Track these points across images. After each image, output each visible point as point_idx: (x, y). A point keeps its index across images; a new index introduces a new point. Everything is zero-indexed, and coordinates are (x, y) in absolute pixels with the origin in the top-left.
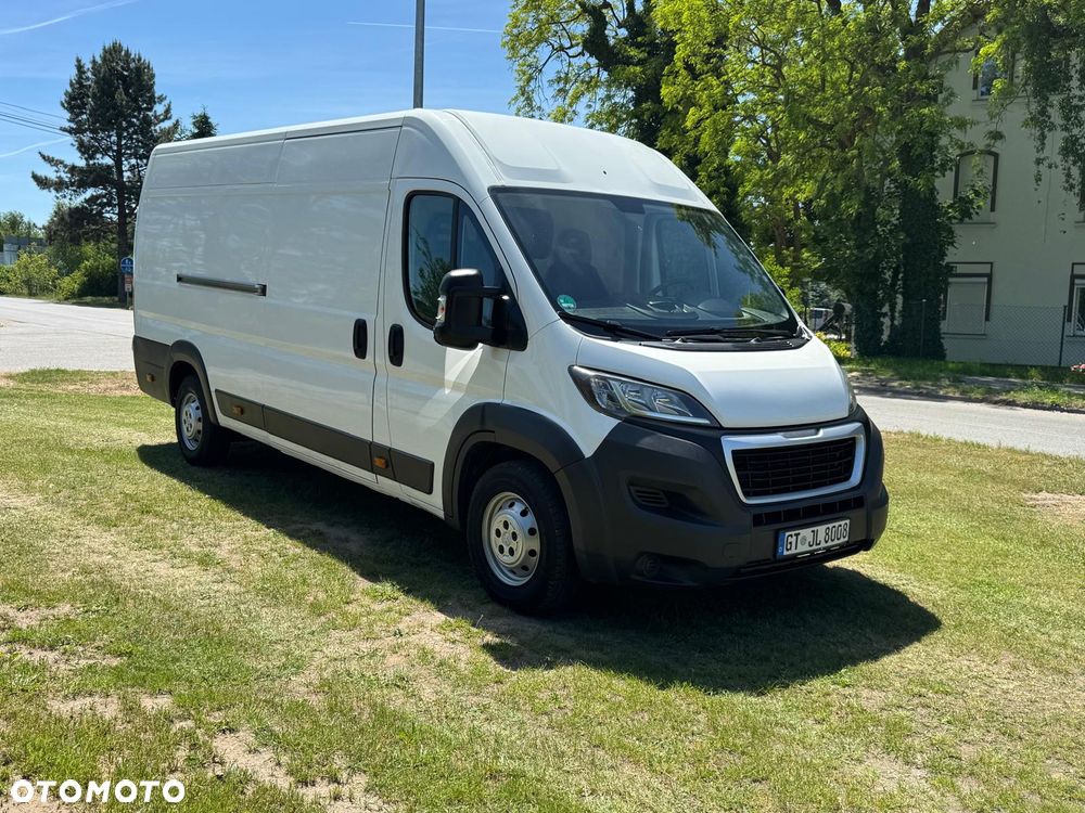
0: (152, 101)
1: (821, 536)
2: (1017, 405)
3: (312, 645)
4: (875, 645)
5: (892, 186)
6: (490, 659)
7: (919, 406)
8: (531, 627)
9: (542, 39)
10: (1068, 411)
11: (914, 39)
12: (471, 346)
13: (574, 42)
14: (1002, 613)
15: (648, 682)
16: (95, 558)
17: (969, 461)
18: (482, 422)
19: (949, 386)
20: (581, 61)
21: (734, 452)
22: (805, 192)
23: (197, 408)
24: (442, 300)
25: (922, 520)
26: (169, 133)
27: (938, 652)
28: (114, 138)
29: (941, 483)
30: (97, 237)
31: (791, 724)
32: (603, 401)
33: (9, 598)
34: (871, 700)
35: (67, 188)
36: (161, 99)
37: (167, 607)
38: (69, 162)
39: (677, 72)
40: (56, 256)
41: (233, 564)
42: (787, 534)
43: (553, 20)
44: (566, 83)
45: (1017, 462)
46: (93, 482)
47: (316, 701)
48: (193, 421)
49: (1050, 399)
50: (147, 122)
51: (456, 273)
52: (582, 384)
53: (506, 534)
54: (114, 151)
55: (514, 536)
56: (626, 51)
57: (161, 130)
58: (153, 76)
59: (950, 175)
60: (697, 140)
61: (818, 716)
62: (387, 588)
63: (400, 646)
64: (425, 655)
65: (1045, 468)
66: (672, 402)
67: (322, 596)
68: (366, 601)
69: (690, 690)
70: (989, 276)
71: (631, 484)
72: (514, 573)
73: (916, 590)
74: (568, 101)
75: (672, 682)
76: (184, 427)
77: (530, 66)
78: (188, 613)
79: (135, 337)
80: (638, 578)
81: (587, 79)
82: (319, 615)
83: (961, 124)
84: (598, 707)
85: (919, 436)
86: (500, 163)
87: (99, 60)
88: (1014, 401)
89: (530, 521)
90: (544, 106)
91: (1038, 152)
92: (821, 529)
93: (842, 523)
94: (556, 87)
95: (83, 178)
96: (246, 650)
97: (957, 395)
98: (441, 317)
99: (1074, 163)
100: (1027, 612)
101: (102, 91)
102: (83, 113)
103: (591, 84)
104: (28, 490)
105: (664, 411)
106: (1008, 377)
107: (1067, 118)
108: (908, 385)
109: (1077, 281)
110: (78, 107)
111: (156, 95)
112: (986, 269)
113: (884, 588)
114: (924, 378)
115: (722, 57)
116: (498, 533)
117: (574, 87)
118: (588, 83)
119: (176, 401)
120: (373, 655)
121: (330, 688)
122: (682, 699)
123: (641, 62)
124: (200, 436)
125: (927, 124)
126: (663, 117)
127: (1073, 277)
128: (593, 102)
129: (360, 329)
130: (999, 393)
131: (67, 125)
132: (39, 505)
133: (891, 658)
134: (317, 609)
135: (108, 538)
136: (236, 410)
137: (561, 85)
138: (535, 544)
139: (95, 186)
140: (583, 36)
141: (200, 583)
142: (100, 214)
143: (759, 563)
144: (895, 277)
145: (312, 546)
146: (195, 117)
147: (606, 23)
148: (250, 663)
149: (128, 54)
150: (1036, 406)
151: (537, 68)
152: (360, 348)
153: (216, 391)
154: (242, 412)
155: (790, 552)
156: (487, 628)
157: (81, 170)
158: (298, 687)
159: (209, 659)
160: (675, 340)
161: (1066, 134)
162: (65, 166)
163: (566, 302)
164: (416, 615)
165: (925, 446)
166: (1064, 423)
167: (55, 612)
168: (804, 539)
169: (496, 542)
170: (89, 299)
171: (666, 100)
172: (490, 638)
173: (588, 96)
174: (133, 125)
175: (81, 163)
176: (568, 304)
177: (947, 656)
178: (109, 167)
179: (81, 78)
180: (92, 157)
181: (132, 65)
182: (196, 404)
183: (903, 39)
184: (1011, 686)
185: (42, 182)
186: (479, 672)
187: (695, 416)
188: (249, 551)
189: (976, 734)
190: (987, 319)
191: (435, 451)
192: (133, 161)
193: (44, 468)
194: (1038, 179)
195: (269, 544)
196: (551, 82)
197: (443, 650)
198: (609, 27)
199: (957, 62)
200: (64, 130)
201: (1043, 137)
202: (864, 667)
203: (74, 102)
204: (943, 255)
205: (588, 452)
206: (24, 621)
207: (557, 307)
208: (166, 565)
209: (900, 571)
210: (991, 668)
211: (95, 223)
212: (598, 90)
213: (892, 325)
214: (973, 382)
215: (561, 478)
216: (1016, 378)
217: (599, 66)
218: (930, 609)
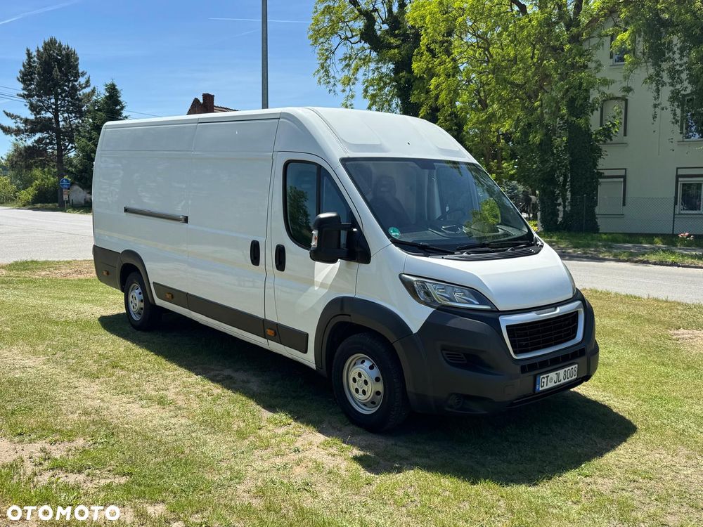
0: (77, 75)
1: (561, 377)
2: (650, 263)
3: (245, 461)
4: (599, 446)
5: (561, 122)
6: (360, 467)
7: (588, 266)
8: (381, 442)
9: (334, 33)
10: (683, 267)
11: (574, 30)
12: (334, 261)
13: (354, 34)
14: (672, 418)
15: (464, 480)
16: (89, 402)
17: (631, 308)
18: (342, 308)
19: (606, 252)
20: (359, 45)
21: (507, 327)
22: (507, 126)
23: (140, 293)
24: (315, 233)
25: (609, 352)
26: (89, 96)
27: (638, 448)
28: (53, 101)
29: (616, 325)
30: (43, 165)
31: (559, 506)
32: (422, 295)
33: (43, 436)
34: (604, 485)
35: (23, 133)
36: (83, 74)
37: (146, 438)
38: (23, 117)
39: (422, 53)
40: (16, 177)
41: (180, 403)
42: (542, 377)
43: (341, 20)
44: (350, 60)
45: (662, 308)
46: (76, 346)
47: (257, 503)
48: (137, 302)
49: (671, 259)
50: (74, 89)
51: (322, 216)
52: (409, 286)
53: (360, 381)
54: (53, 109)
55: (366, 382)
56: (388, 39)
57: (84, 94)
58: (77, 59)
59: (597, 114)
60: (437, 97)
61: (574, 499)
62: (282, 417)
63: (300, 460)
64: (318, 467)
65: (680, 312)
66: (465, 295)
67: (242, 425)
68: (271, 427)
69: (491, 485)
70: (624, 177)
71: (443, 349)
72: (366, 406)
73: (616, 404)
74: (351, 72)
75: (479, 479)
76: (131, 306)
77: (327, 50)
78: (160, 441)
79: (95, 247)
80: (449, 410)
81: (363, 57)
82: (244, 439)
83: (605, 82)
84: (437, 500)
85: (596, 291)
86: (345, 141)
87: (41, 50)
88: (647, 261)
89: (376, 372)
90: (337, 76)
91: (655, 99)
92: (561, 372)
93: (573, 367)
94: (344, 63)
95: (34, 126)
96: (204, 468)
97: (611, 258)
98: (314, 243)
99: (678, 106)
100: (688, 417)
101: (44, 70)
102: (31, 84)
103: (366, 61)
104: (35, 353)
105: (461, 301)
106: (641, 243)
107: (672, 78)
108: (579, 252)
109: (680, 179)
110: (29, 80)
111: (80, 71)
112: (622, 173)
113: (595, 403)
114: (589, 246)
115: (451, 43)
116: (354, 380)
117: (355, 62)
118: (364, 59)
119: (125, 289)
120: (285, 467)
121: (264, 494)
122: (486, 491)
123: (398, 47)
124: (142, 311)
125: (585, 84)
126: (414, 81)
127: (678, 176)
128: (367, 73)
129: (255, 248)
130: (638, 256)
131: (22, 92)
132: (44, 364)
133: (610, 454)
134: (241, 435)
135: (95, 387)
136: (168, 296)
137: (347, 62)
138: (380, 387)
139: (41, 131)
140: (360, 30)
141: (162, 418)
142: (45, 150)
143: (525, 396)
144: (565, 180)
145: (228, 388)
146: (107, 85)
147: (375, 21)
148: (208, 477)
149: (60, 45)
150: (662, 263)
151: (331, 51)
152: (255, 259)
153: (154, 283)
154: (172, 297)
155: (543, 388)
156: (353, 444)
157: (32, 122)
158: (243, 493)
159: (182, 475)
160: (462, 253)
161: (672, 88)
162: (21, 119)
163: (394, 232)
164: (304, 436)
165: (601, 298)
166: (681, 275)
167: (74, 444)
168: (552, 379)
169: (353, 386)
170: (39, 205)
171: (416, 71)
172: (356, 452)
173: (364, 68)
174: (65, 91)
175: (32, 117)
176: (395, 233)
177: (645, 452)
178: (50, 119)
179: (30, 61)
180: (39, 113)
181: (64, 52)
182: (139, 290)
183: (567, 30)
184: (689, 472)
185: (7, 131)
186: (356, 477)
187: (481, 304)
188: (188, 392)
189: (675, 507)
190: (624, 204)
191: (309, 326)
192: (66, 115)
193: (41, 336)
194: (655, 117)
195: (200, 387)
196: (341, 60)
197: (329, 463)
198: (377, 23)
199: (603, 44)
200: (20, 95)
201: (658, 91)
202: (596, 462)
203: (26, 78)
204: (595, 165)
205: (415, 329)
206: (58, 452)
207: (389, 236)
208: (138, 406)
209: (604, 391)
210: (674, 459)
211: (42, 156)
212: (370, 64)
213: (564, 211)
214: (620, 248)
215: (397, 346)
216: (646, 243)
217: (371, 49)
218: (627, 417)
